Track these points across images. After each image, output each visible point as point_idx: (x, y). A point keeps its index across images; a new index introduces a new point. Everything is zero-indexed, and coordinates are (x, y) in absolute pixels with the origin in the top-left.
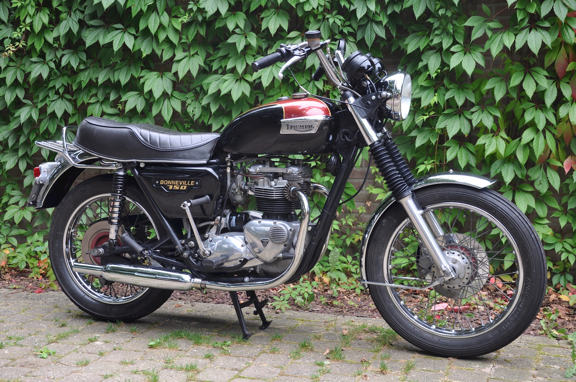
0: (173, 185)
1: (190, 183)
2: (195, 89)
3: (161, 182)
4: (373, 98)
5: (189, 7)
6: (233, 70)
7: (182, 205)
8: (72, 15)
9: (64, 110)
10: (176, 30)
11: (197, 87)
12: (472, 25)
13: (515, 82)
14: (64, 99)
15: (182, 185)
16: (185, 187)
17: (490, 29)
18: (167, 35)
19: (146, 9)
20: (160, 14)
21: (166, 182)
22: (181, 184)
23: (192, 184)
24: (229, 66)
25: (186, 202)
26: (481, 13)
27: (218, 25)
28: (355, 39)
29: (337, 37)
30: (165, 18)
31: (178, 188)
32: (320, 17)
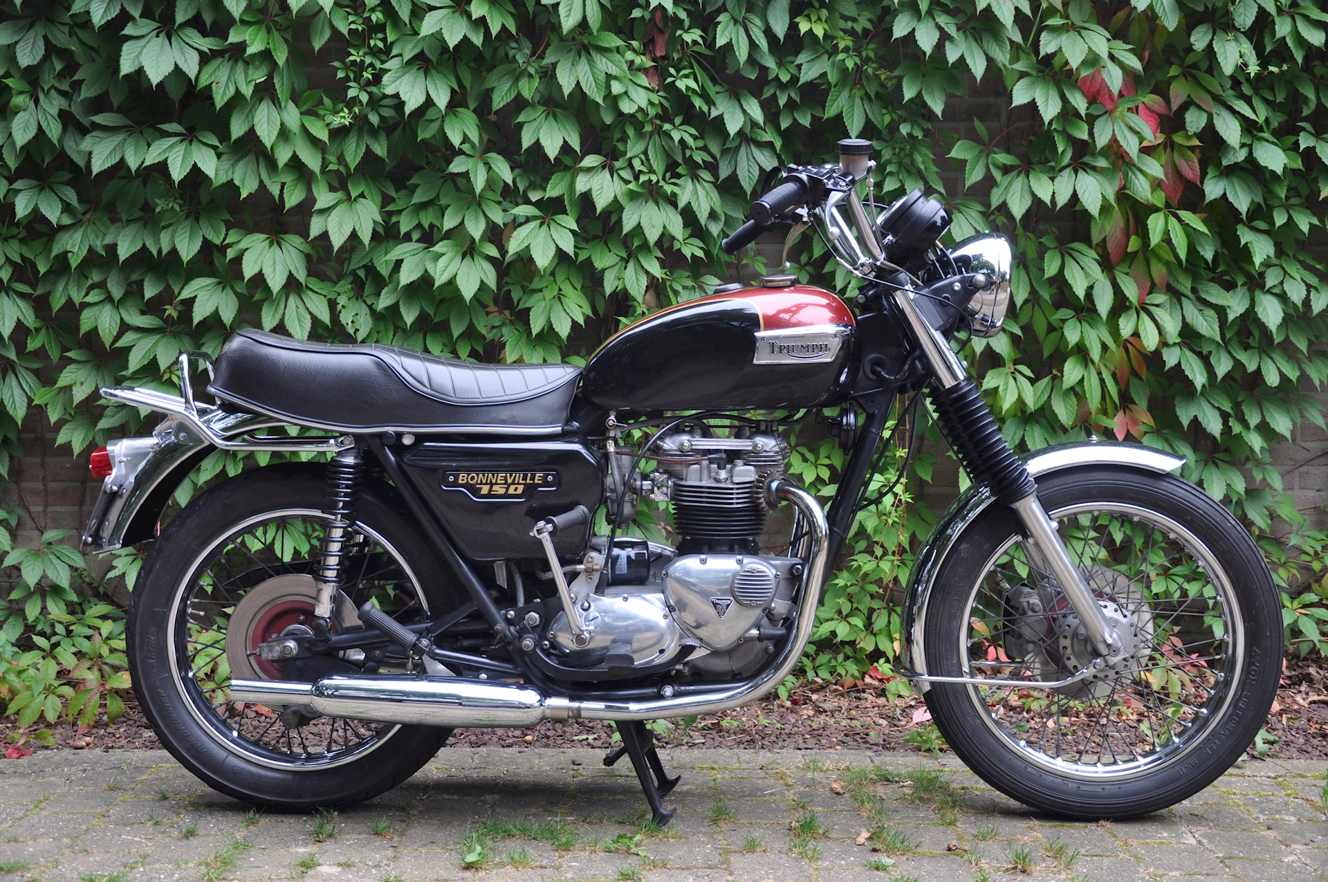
0: (492, 485)
1: (533, 478)
2: (354, 273)
3: (461, 478)
4: (956, 288)
5: (351, 93)
6: (457, 233)
7: (535, 529)
8: (41, 101)
9: (15, 320)
10: (314, 141)
11: (359, 268)
12: (963, 158)
13: (1051, 269)
14: (11, 293)
15: (513, 483)
16: (520, 489)
17: (997, 166)
18: (294, 152)
19: (251, 91)
20: (283, 106)
21: (473, 478)
22: (510, 481)
23: (536, 481)
24: (449, 223)
25: (541, 524)
26: (973, 136)
27: (424, 133)
28: (716, 176)
29: (680, 170)
30: (292, 115)
31: (502, 491)
32: (648, 128)
